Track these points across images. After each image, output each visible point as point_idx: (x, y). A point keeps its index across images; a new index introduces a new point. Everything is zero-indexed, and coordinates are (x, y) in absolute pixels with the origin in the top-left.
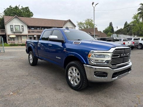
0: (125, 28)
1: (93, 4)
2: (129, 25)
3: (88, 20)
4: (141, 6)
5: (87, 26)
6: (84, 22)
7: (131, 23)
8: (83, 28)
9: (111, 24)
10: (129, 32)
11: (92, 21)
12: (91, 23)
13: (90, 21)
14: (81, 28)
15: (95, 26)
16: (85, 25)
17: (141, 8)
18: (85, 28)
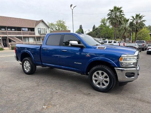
0: (93, 31)
1: (71, 6)
2: (97, 29)
3: (60, 21)
4: (110, 12)
5: (58, 28)
6: (55, 23)
7: (99, 27)
8: (54, 29)
9: (81, 27)
10: (98, 35)
11: (64, 22)
12: (63, 25)
13: (62, 22)
14: (52, 29)
15: (67, 28)
16: (56, 26)
17: (110, 13)
18: (57, 29)
